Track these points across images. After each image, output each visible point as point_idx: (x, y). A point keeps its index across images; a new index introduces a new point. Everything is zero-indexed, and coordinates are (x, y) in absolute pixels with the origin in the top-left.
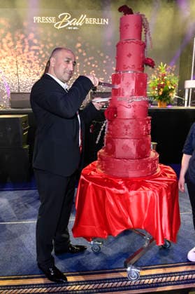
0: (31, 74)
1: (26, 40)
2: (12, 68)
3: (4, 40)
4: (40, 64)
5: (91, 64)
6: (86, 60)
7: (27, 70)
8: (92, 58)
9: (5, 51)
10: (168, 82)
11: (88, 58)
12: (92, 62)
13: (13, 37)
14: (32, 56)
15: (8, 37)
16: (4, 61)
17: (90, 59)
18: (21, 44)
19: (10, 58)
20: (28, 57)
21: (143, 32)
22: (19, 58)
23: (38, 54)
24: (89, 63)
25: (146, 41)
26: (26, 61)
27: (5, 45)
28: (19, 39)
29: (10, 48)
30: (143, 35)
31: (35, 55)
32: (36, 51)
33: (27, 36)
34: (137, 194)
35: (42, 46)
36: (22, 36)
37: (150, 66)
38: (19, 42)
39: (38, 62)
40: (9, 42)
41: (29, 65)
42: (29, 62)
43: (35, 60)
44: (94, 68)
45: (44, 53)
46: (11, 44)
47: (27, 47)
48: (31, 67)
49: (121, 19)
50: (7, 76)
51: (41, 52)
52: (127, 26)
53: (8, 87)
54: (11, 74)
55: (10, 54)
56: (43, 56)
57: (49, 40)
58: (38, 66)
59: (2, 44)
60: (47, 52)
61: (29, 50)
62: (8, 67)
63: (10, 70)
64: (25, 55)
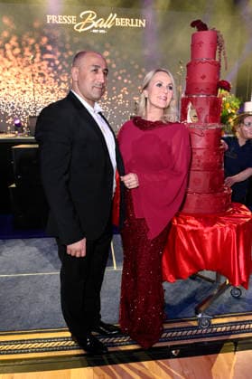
0: (44, 91)
1: (37, 47)
2: (17, 83)
3: (7, 46)
4: (55, 78)
5: (123, 79)
6: (116, 73)
7: (39, 86)
8: (125, 71)
9: (10, 60)
10: (228, 105)
11: (119, 71)
12: (124, 76)
13: (19, 41)
14: (45, 67)
15: (13, 42)
16: (8, 73)
17: (121, 72)
18: (30, 51)
19: (15, 70)
20: (40, 68)
21: (218, 51)
22: (28, 69)
23: (52, 64)
24: (120, 78)
25: (220, 60)
26: (37, 75)
27: (9, 53)
28: (27, 45)
29: (16, 56)
30: (217, 54)
31: (49, 65)
32: (51, 60)
33: (38, 41)
34: (213, 231)
35: (58, 54)
36: (32, 41)
37: (225, 89)
38: (27, 49)
39: (53, 75)
40: (14, 48)
41: (40, 79)
42: (42, 75)
43: (49, 73)
44: (127, 84)
45: (61, 63)
46: (17, 51)
47: (38, 55)
48: (44, 82)
49: (193, 36)
50: (12, 93)
51: (57, 62)
52: (201, 43)
53: (13, 108)
54: (17, 91)
55: (16, 64)
56: (60, 68)
57: (68, 46)
58: (53, 80)
59: (5, 51)
60: (64, 63)
61: (42, 60)
62: (13, 81)
63: (16, 86)
64: (36, 66)
